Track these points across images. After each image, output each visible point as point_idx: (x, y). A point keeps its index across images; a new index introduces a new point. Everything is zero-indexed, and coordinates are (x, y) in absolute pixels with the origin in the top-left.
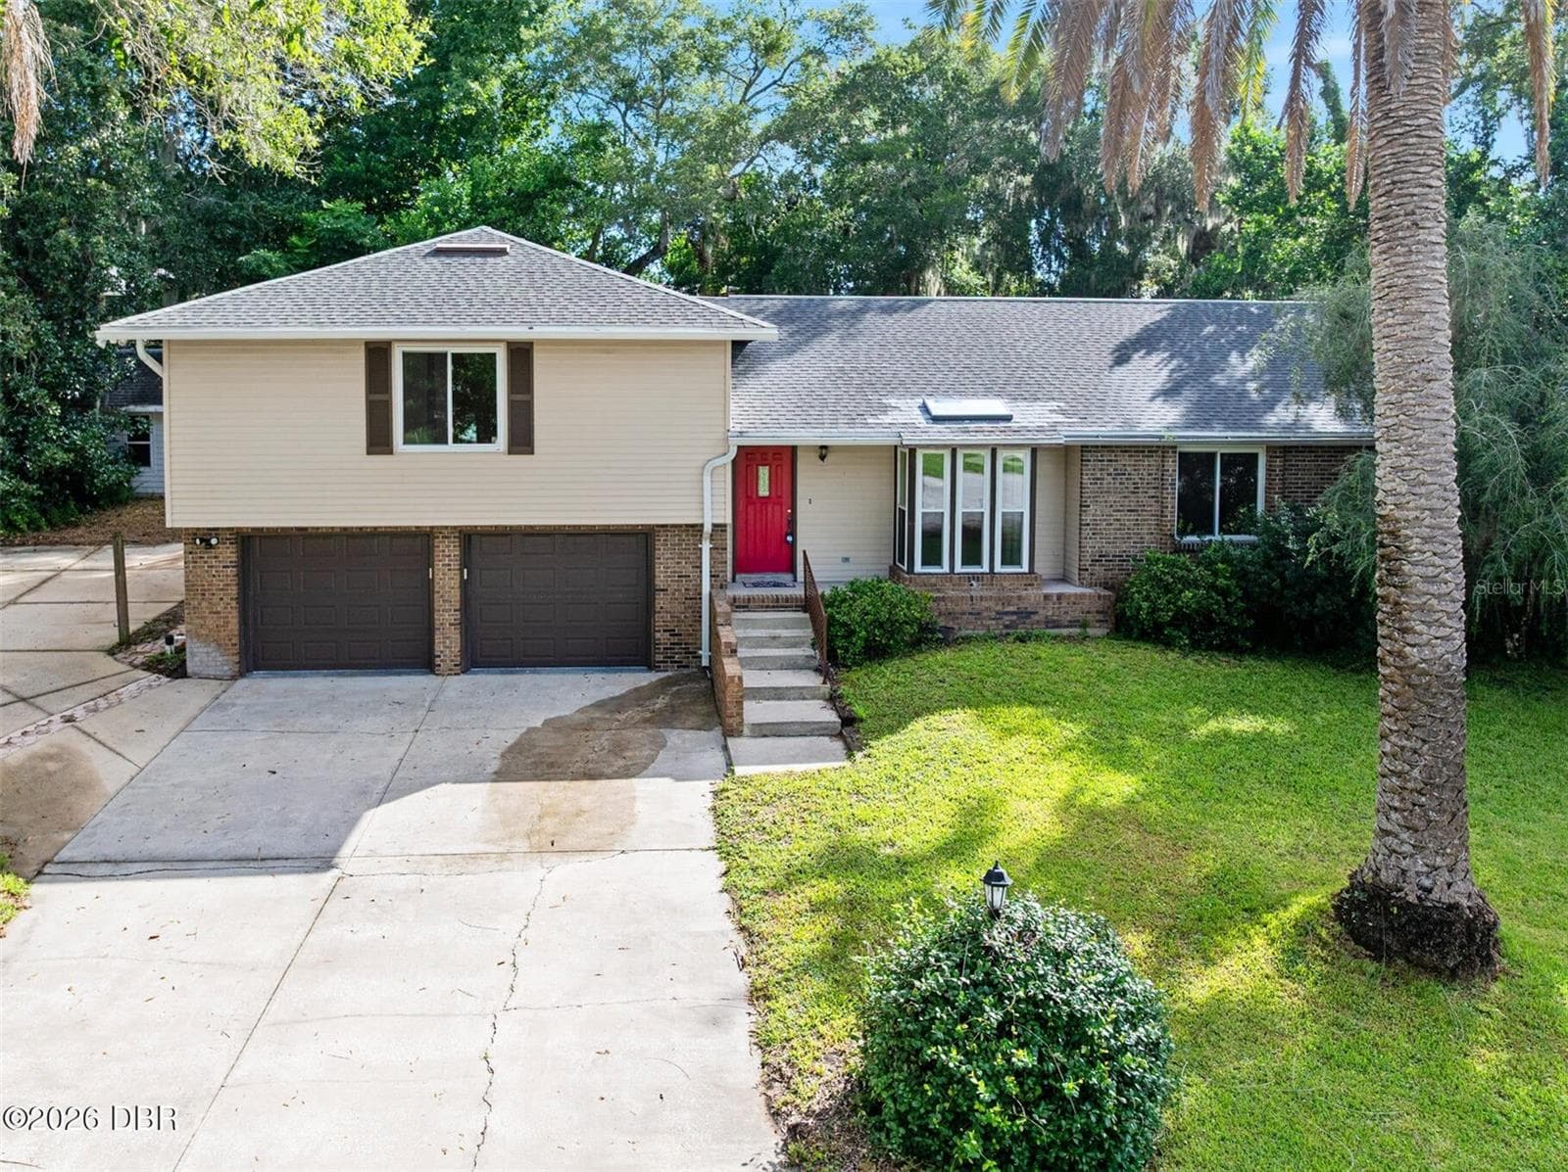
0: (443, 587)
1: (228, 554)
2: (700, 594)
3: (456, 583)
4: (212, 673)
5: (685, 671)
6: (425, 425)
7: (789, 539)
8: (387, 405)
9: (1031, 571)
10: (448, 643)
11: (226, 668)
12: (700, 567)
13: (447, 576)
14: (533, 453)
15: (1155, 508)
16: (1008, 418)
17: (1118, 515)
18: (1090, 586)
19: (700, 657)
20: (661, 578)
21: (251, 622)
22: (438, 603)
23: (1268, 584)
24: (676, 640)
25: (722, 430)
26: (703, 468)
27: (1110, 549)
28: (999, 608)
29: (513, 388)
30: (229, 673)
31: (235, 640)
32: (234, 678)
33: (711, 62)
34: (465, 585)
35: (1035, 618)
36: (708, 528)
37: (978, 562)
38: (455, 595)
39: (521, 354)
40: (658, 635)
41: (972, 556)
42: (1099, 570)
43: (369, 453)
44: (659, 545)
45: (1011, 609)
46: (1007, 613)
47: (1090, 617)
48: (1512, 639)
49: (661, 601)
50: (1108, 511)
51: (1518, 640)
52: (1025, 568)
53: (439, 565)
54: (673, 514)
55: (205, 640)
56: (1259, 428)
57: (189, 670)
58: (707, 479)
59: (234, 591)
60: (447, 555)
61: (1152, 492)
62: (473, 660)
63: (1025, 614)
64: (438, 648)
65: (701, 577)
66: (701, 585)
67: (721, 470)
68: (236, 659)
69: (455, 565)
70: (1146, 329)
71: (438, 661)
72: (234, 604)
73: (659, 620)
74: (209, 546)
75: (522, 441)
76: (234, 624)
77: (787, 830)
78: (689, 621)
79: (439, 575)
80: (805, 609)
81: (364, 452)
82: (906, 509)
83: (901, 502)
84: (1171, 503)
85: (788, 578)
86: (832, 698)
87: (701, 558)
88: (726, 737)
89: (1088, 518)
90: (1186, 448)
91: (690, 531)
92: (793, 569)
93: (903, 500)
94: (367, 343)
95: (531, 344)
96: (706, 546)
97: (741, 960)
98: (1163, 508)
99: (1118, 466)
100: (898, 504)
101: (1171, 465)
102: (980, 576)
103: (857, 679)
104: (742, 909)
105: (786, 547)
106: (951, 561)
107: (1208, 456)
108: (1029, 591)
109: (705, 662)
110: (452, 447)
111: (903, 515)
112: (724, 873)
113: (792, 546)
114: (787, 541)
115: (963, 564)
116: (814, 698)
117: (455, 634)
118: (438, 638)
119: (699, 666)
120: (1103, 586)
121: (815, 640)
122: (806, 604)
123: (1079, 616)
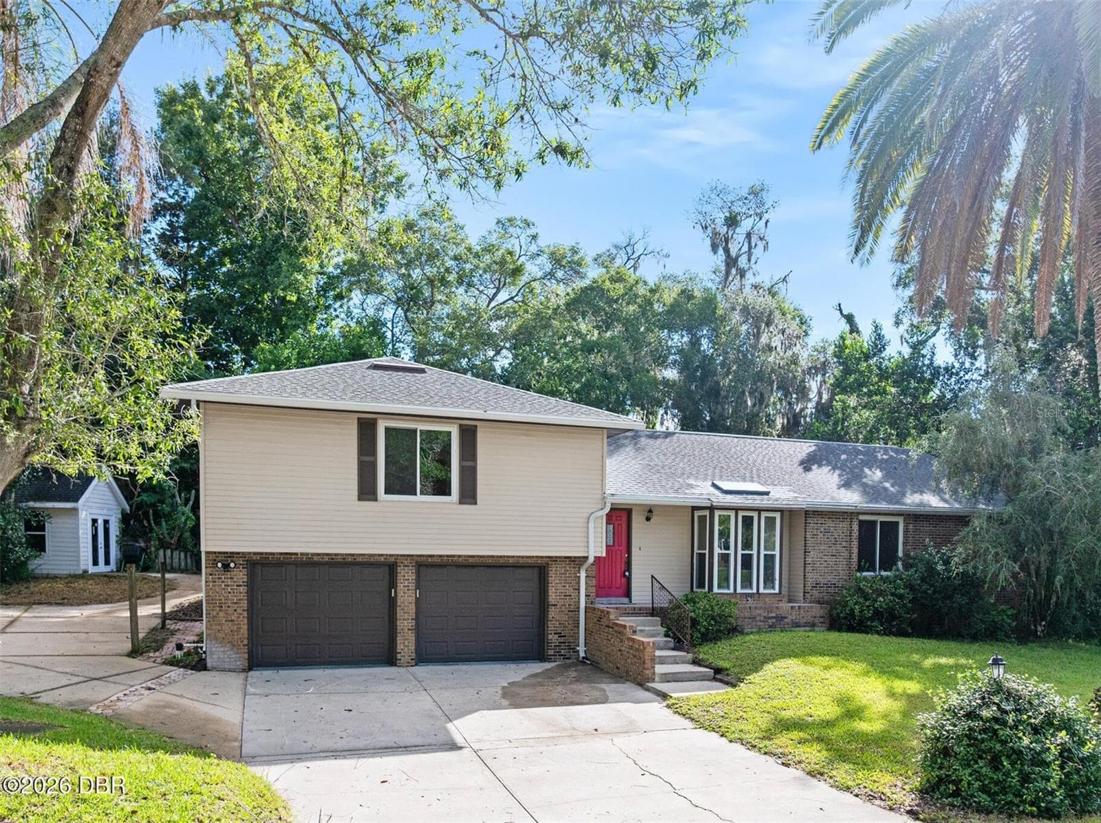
0: (403, 603)
1: (241, 575)
2: (578, 608)
3: (412, 599)
4: (227, 666)
5: (568, 661)
6: (400, 484)
7: (627, 574)
8: (374, 465)
9: (780, 593)
10: (406, 644)
11: (238, 663)
12: (579, 589)
13: (406, 594)
14: (476, 504)
15: (846, 554)
16: (767, 493)
17: (826, 558)
18: (811, 602)
19: (578, 651)
20: (553, 597)
21: (255, 628)
22: (400, 613)
23: (925, 592)
24: (562, 640)
25: (600, 492)
26: (589, 518)
27: (821, 580)
28: (765, 614)
29: (463, 458)
30: (241, 667)
31: (246, 642)
32: (244, 671)
33: (464, 280)
34: (418, 602)
35: (786, 621)
36: (591, 560)
37: (751, 587)
38: (412, 609)
39: (469, 432)
40: (550, 637)
41: (747, 581)
42: (815, 593)
43: (360, 499)
44: (551, 574)
45: (773, 615)
46: (771, 618)
47: (816, 621)
49: (552, 613)
50: (820, 555)
51: (1044, 626)
52: (777, 591)
53: (400, 586)
54: (566, 549)
55: (221, 641)
56: (904, 504)
57: (209, 665)
58: (591, 525)
59: (245, 604)
60: (406, 578)
61: (844, 544)
62: (422, 658)
63: (780, 618)
64: (400, 647)
65: (579, 596)
66: (579, 602)
67: (599, 521)
68: (246, 656)
69: (412, 586)
70: (809, 454)
71: (399, 656)
72: (245, 614)
73: (551, 626)
74: (227, 569)
75: (469, 495)
76: (244, 630)
77: (738, 716)
78: (570, 627)
79: (400, 593)
80: (652, 615)
81: (356, 498)
82: (707, 552)
83: (699, 549)
84: (855, 551)
85: (626, 600)
86: (696, 662)
87: (579, 583)
88: (641, 685)
89: (809, 560)
90: (862, 517)
91: (578, 561)
92: (628, 594)
93: (702, 546)
94: (359, 419)
95: (476, 426)
96: (583, 575)
97: (783, 764)
98: (851, 553)
99: (826, 526)
100: (696, 551)
101: (856, 527)
102: (751, 595)
103: (706, 651)
104: (755, 746)
105: (624, 580)
106: (736, 585)
107: (874, 523)
108: (781, 604)
109: (582, 654)
110: (419, 498)
111: (702, 556)
112: (722, 736)
113: (629, 579)
114: (625, 576)
115: (742, 587)
116: (683, 663)
117: (412, 637)
118: (399, 639)
119: (578, 658)
120: (819, 602)
121: (667, 632)
122: (653, 612)
123: (810, 620)
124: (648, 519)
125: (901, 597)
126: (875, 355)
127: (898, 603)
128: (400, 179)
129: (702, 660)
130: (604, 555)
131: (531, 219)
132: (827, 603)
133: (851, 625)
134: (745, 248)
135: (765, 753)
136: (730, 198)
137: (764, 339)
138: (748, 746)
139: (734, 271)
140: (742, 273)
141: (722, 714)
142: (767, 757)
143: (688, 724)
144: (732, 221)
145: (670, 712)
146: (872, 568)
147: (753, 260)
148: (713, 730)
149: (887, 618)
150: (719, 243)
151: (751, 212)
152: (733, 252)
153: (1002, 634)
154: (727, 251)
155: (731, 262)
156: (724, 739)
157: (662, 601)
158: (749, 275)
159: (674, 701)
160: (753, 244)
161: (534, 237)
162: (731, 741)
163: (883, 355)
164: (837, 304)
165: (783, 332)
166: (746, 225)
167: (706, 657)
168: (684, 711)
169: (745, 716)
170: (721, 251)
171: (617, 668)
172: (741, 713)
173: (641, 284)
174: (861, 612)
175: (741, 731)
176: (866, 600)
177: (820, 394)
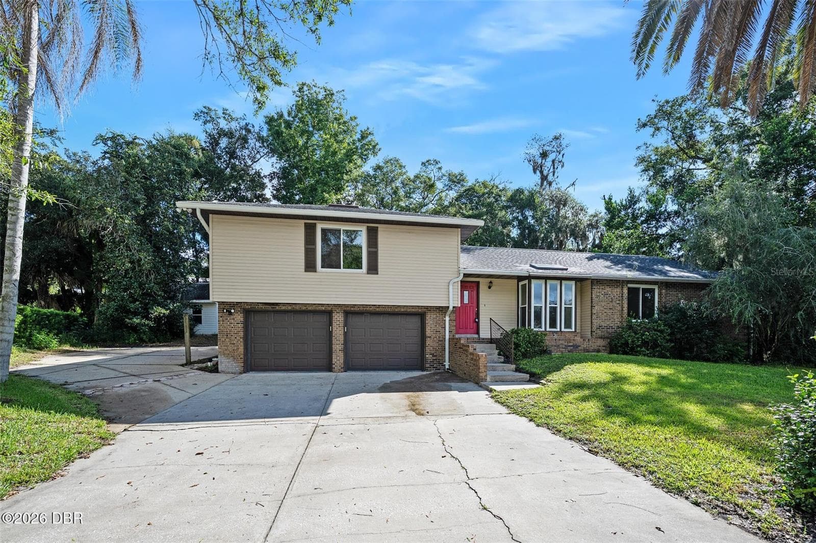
0: (336, 334)
1: (239, 317)
2: (445, 339)
3: (342, 333)
4: (230, 370)
5: (438, 371)
6: (330, 262)
7: (477, 320)
8: (314, 250)
9: (575, 331)
10: (338, 359)
11: (237, 368)
12: (445, 328)
13: (338, 330)
14: (377, 274)
15: (619, 308)
16: (567, 269)
17: (606, 310)
18: (596, 338)
19: (445, 365)
20: (428, 332)
21: (249, 349)
22: (334, 341)
24: (434, 358)
25: (457, 269)
26: (449, 283)
27: (603, 324)
28: (566, 344)
29: (369, 246)
30: (239, 371)
31: (242, 356)
32: (241, 373)
34: (345, 334)
35: (580, 348)
36: (451, 308)
37: (555, 327)
38: (342, 338)
39: (373, 231)
40: (427, 356)
41: (553, 324)
42: (599, 332)
43: (306, 271)
44: (427, 318)
45: (571, 344)
46: (569, 346)
47: (600, 348)
48: (766, 354)
49: (428, 342)
50: (602, 308)
51: (769, 354)
52: (573, 330)
53: (334, 324)
54: (435, 301)
55: (227, 356)
57: (220, 370)
58: (451, 287)
59: (242, 334)
60: (338, 320)
61: (618, 302)
62: (348, 367)
63: (576, 346)
64: (334, 360)
65: (445, 332)
66: (445, 335)
67: (456, 284)
68: (242, 365)
69: (342, 325)
71: (334, 366)
72: (241, 340)
73: (428, 350)
74: (230, 313)
75: (373, 269)
76: (241, 349)
77: (545, 404)
78: (440, 350)
79: (334, 329)
80: (491, 343)
81: (304, 270)
82: (527, 306)
83: (522, 305)
84: (626, 306)
85: (476, 336)
86: (518, 370)
87: (445, 324)
88: (477, 383)
89: (594, 311)
90: (630, 285)
91: (443, 310)
92: (478, 333)
93: (524, 303)
94: (305, 223)
95: (377, 227)
96: (447, 319)
97: (590, 451)
98: (622, 307)
99: (605, 291)
100: (520, 306)
101: (625, 291)
102: (556, 332)
103: (524, 363)
104: (560, 431)
105: (475, 324)
106: (545, 326)
107: (638, 289)
108: (576, 338)
109: (447, 367)
110: (342, 270)
111: (524, 309)
112: (531, 420)
113: (478, 323)
114: (476, 322)
115: (550, 327)
116: (509, 370)
117: (341, 355)
118: (334, 356)
119: (444, 370)
120: (601, 338)
121: (500, 352)
122: (491, 341)
123: (596, 348)
124: (490, 287)
125: (662, 332)
126: (630, 207)
127: (660, 336)
128: (374, 147)
129: (522, 368)
130: (459, 306)
131: (438, 160)
132: (608, 338)
133: (625, 351)
134: (552, 170)
135: (571, 439)
136: (543, 142)
137: (562, 212)
138: (554, 430)
139: (545, 183)
140: (550, 184)
141: (533, 403)
142: (573, 442)
143: (504, 410)
144: (544, 155)
145: (492, 400)
146: (637, 317)
147: (556, 176)
148: (524, 415)
149: (651, 346)
150: (537, 168)
151: (554, 150)
152: (545, 173)
153: (737, 359)
154: (541, 172)
155: (544, 178)
156: (532, 423)
157: (497, 335)
158: (554, 185)
159: (497, 394)
160: (556, 167)
161: (440, 168)
162: (538, 426)
163: (635, 207)
164: (602, 196)
165: (573, 208)
166: (552, 156)
167: (524, 367)
168: (503, 401)
169: (551, 405)
170: (538, 172)
171: (465, 374)
172: (548, 403)
173: (495, 188)
174: (633, 342)
175: (548, 417)
176: (636, 334)
177: (594, 240)
